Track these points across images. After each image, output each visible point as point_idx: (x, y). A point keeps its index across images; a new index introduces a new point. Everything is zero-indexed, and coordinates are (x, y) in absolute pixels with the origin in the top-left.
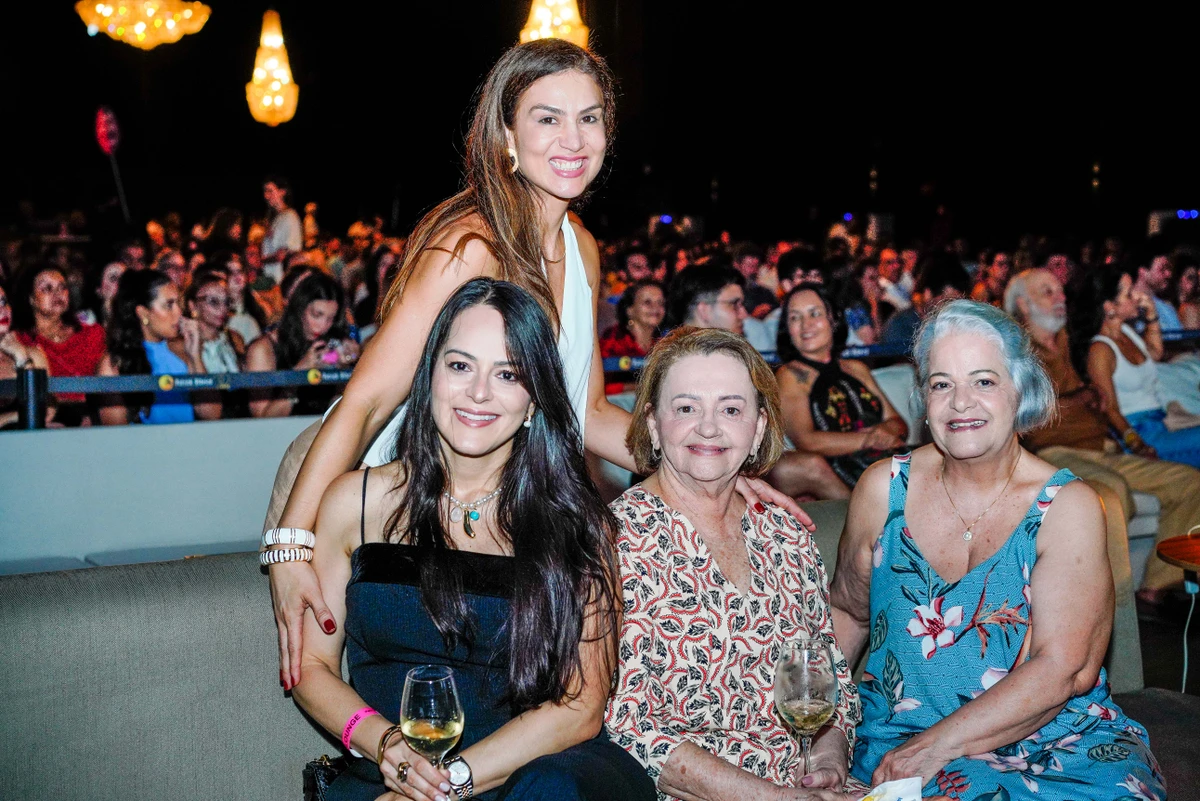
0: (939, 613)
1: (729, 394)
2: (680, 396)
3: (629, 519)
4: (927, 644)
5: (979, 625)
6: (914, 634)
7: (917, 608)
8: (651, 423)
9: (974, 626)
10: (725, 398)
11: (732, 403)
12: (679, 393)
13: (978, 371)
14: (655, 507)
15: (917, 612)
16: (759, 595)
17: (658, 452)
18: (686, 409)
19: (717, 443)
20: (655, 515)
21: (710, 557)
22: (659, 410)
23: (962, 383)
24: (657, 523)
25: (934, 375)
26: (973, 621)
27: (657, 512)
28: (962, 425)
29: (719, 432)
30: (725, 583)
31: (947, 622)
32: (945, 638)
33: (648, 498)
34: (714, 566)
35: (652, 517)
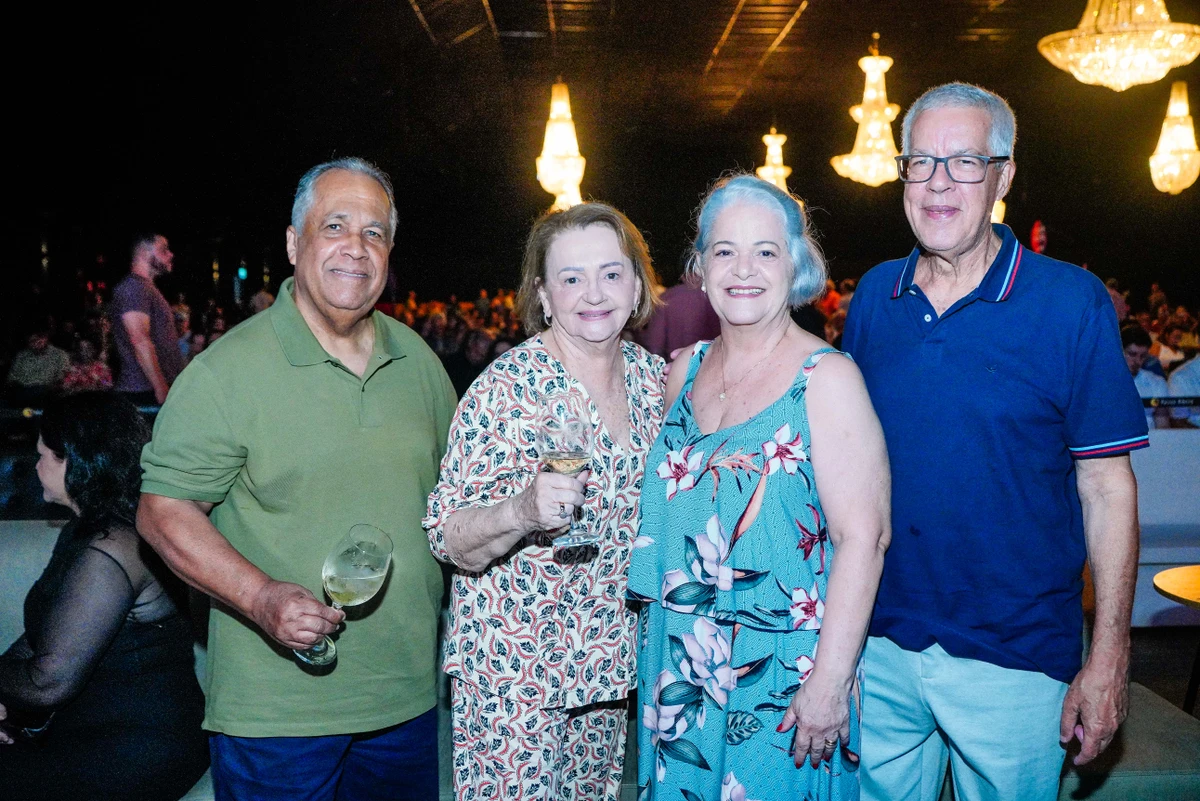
0: (686, 459)
1: (608, 262)
2: (565, 270)
3: (529, 386)
4: (671, 486)
5: (713, 468)
6: (661, 476)
7: (670, 453)
8: (542, 294)
9: (708, 469)
10: (604, 266)
11: (612, 269)
12: (564, 267)
13: (762, 242)
14: (556, 372)
15: (668, 456)
16: (637, 451)
17: (550, 319)
18: (572, 280)
19: (604, 307)
20: (555, 381)
21: (601, 423)
22: (548, 283)
23: (745, 253)
24: (556, 390)
25: (719, 243)
26: (708, 465)
27: (558, 378)
28: (741, 292)
29: (605, 298)
30: (613, 446)
31: (689, 467)
32: (687, 481)
33: (550, 361)
34: (605, 431)
35: (552, 383)
